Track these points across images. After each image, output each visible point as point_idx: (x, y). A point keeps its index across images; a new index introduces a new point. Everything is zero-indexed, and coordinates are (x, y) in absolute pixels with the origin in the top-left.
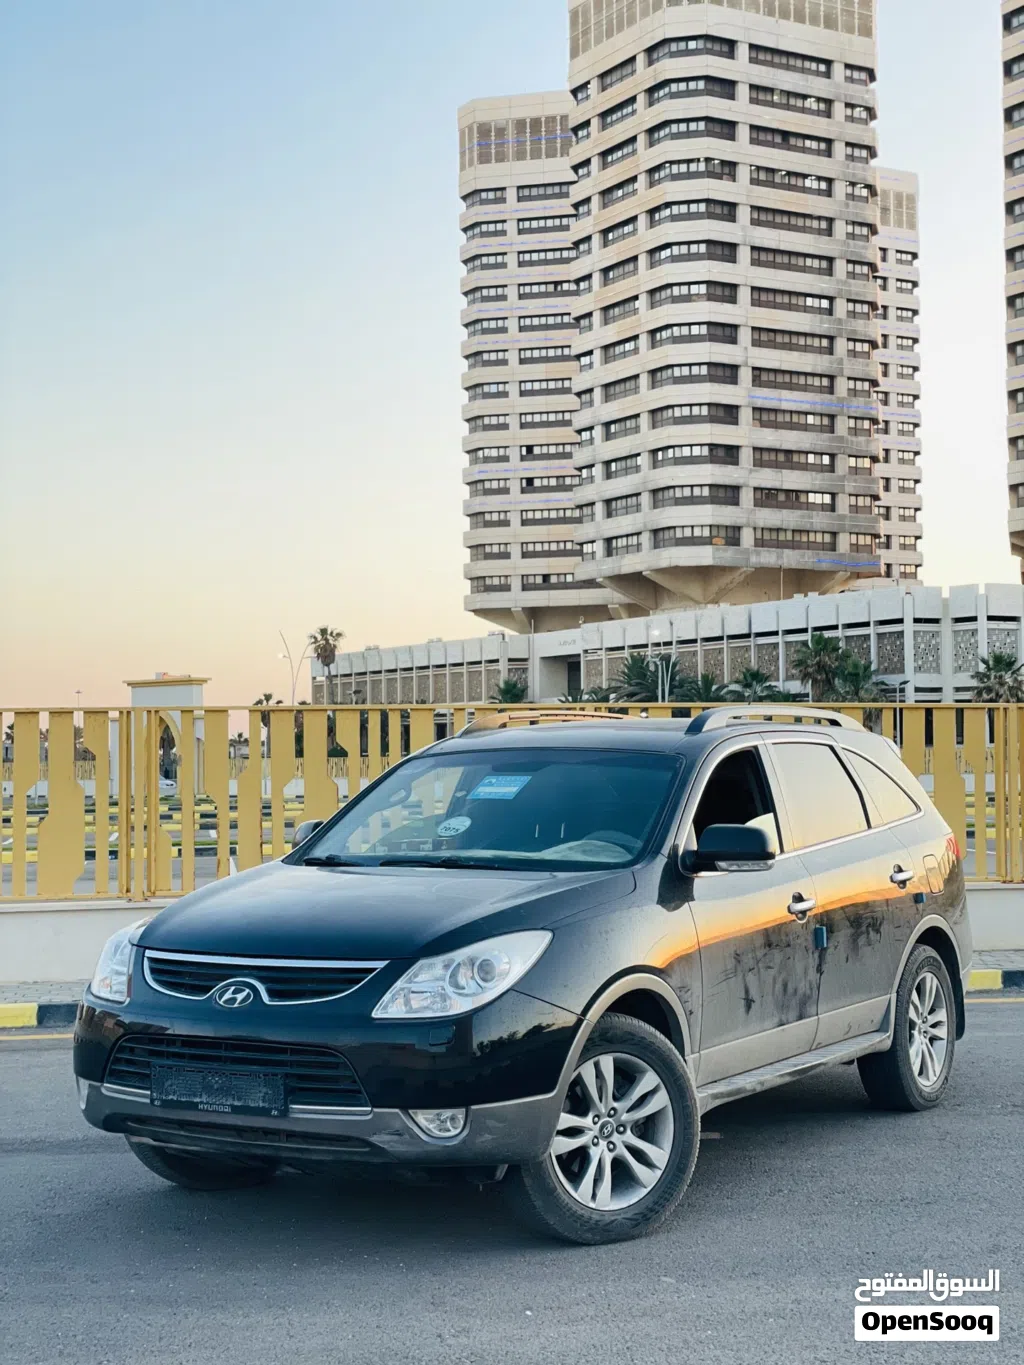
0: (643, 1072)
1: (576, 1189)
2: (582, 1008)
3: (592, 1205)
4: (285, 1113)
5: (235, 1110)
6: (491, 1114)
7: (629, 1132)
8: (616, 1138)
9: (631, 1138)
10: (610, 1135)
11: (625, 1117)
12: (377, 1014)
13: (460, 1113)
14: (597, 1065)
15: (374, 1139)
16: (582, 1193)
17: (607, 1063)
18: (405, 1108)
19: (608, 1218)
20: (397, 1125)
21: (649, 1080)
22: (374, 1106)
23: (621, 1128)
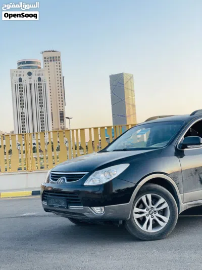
0: (160, 198)
1: (142, 227)
2: (137, 182)
3: (147, 231)
4: (67, 208)
5: (60, 207)
6: (110, 208)
7: (157, 213)
8: (153, 214)
9: (157, 214)
10: (152, 214)
11: (156, 209)
12: (85, 184)
13: (103, 208)
14: (146, 197)
15: (85, 214)
16: (144, 228)
17: (149, 196)
18: (90, 206)
19: (151, 235)
20: (89, 211)
21: (162, 200)
22: (84, 206)
23: (155, 212)
